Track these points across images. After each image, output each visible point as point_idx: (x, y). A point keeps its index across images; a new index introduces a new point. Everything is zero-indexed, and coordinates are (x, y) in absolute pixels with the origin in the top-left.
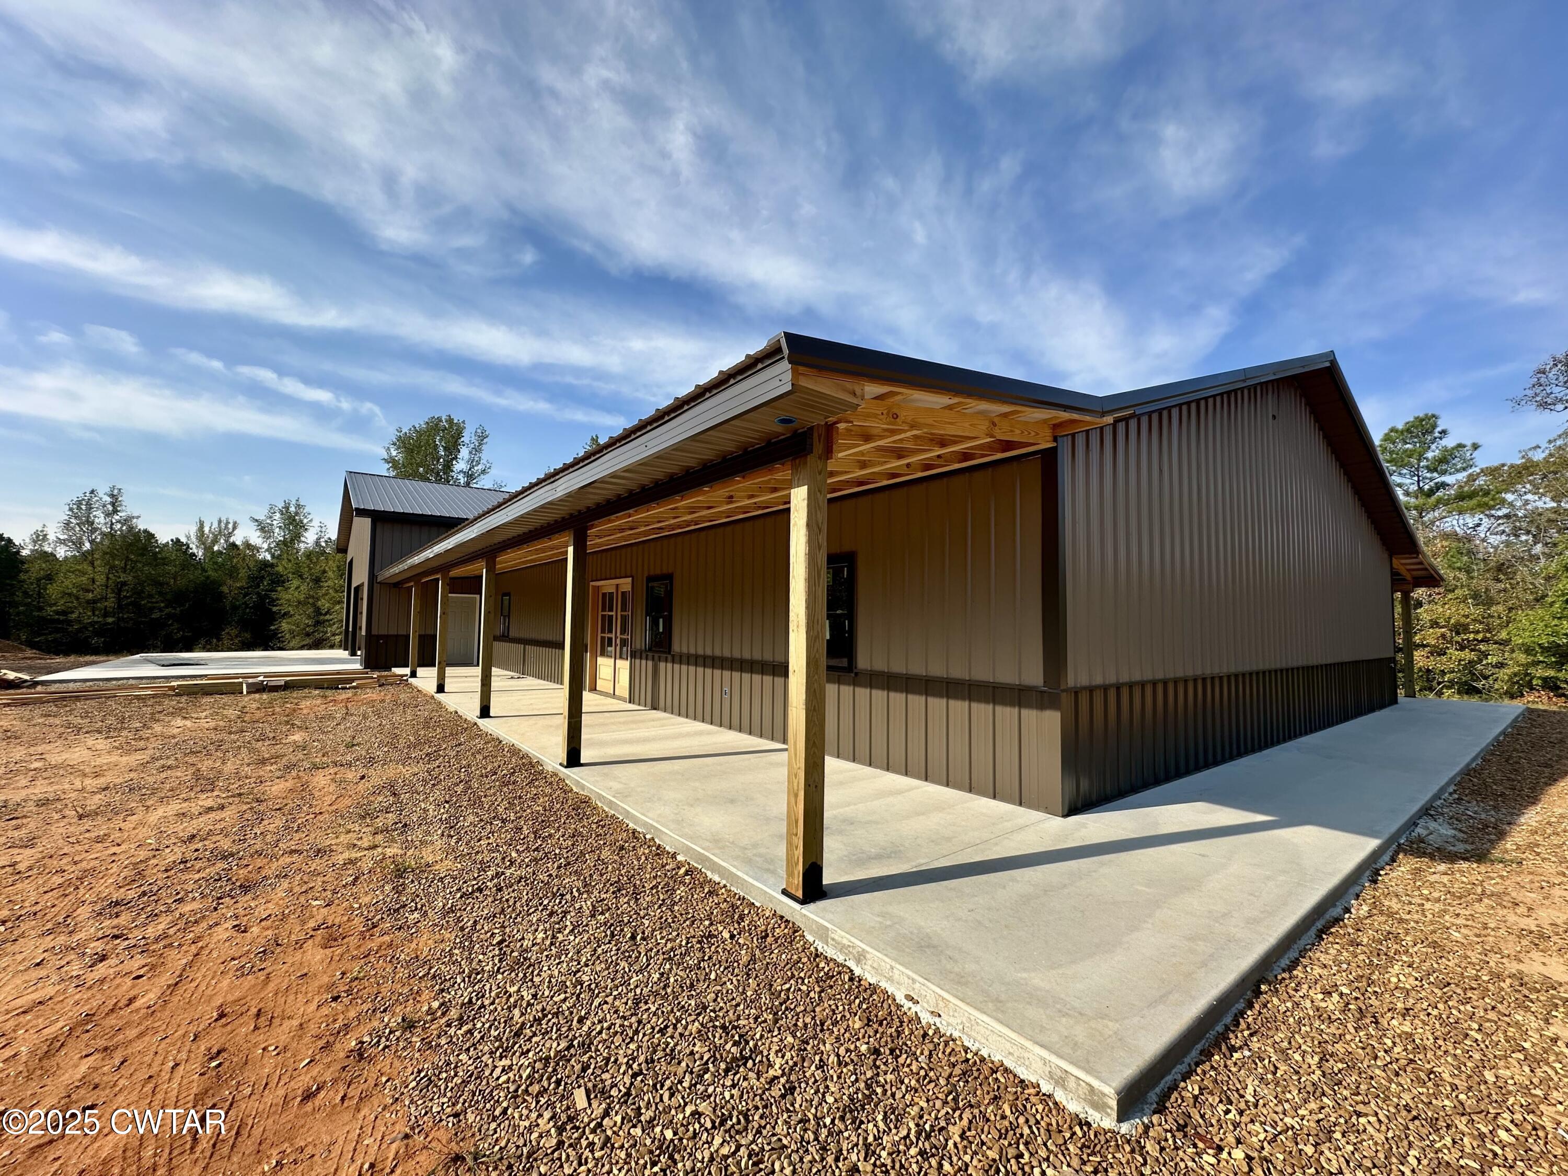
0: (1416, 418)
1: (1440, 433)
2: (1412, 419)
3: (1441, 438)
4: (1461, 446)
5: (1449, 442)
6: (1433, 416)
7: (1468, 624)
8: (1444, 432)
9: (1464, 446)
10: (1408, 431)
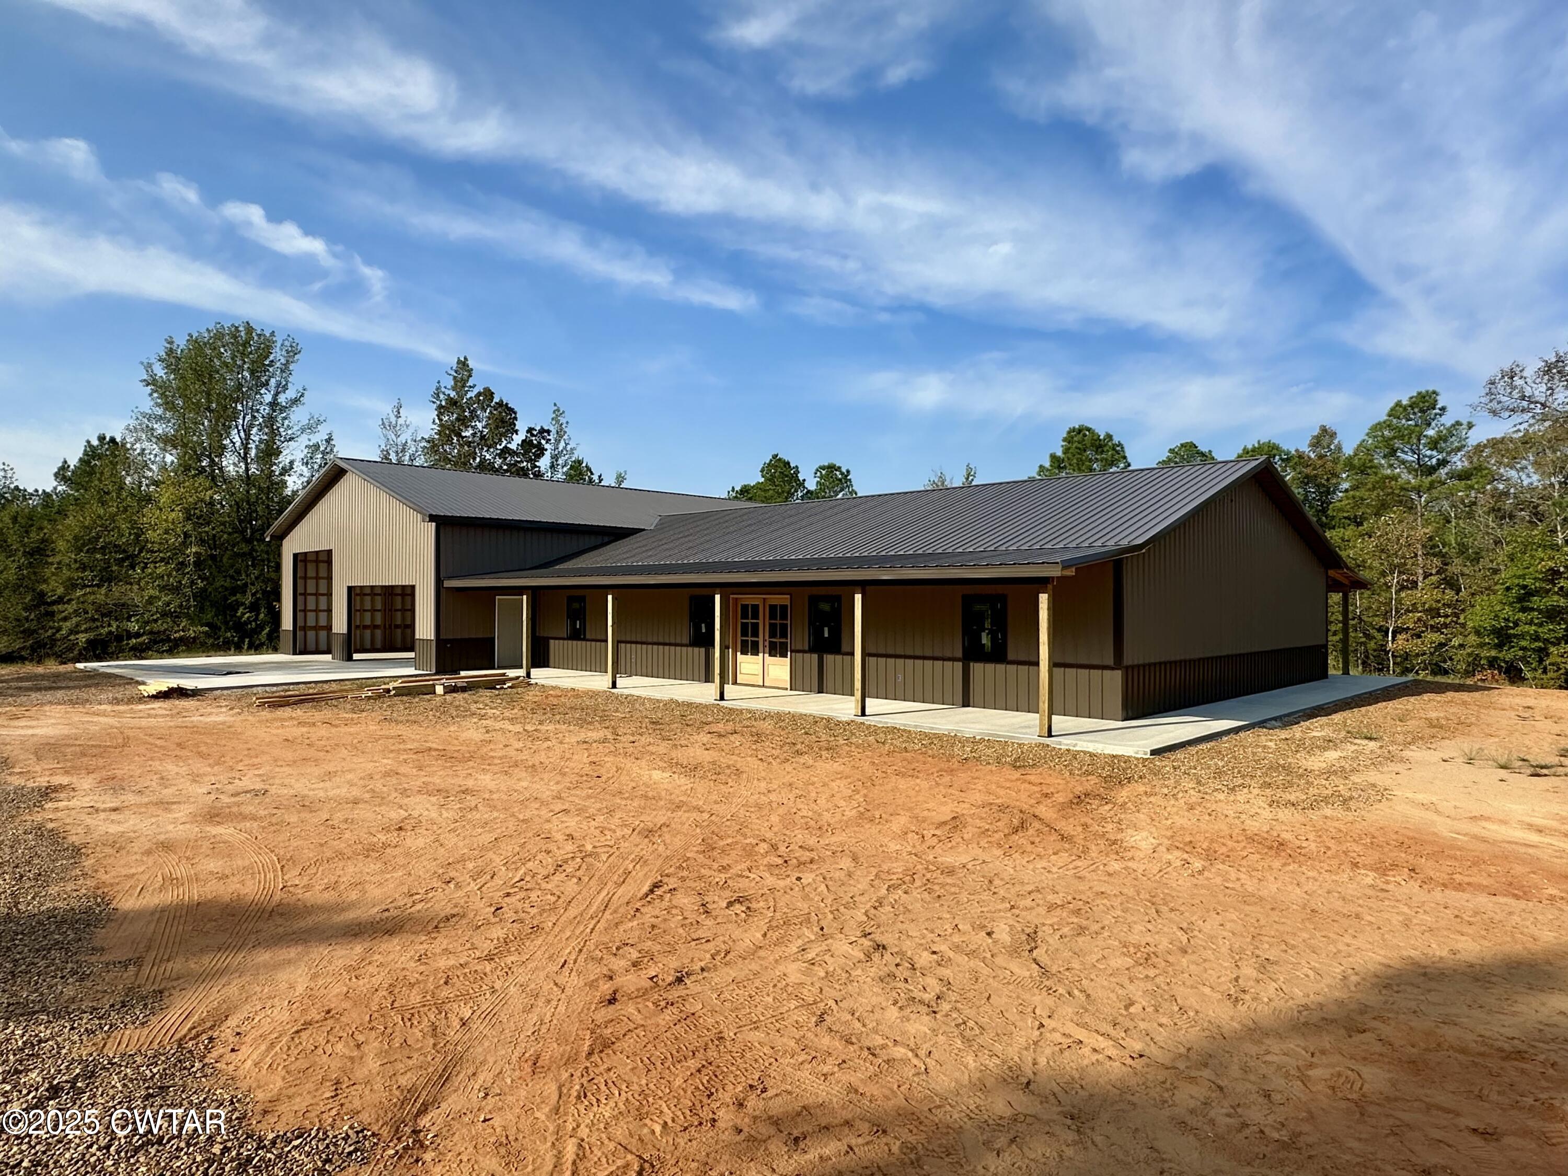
0: (1419, 393)
1: (1440, 409)
2: (1415, 394)
3: (1441, 415)
4: (1458, 423)
5: (1447, 420)
6: (1434, 392)
7: (1439, 609)
8: (1443, 409)
9: (1461, 425)
10: (1412, 406)
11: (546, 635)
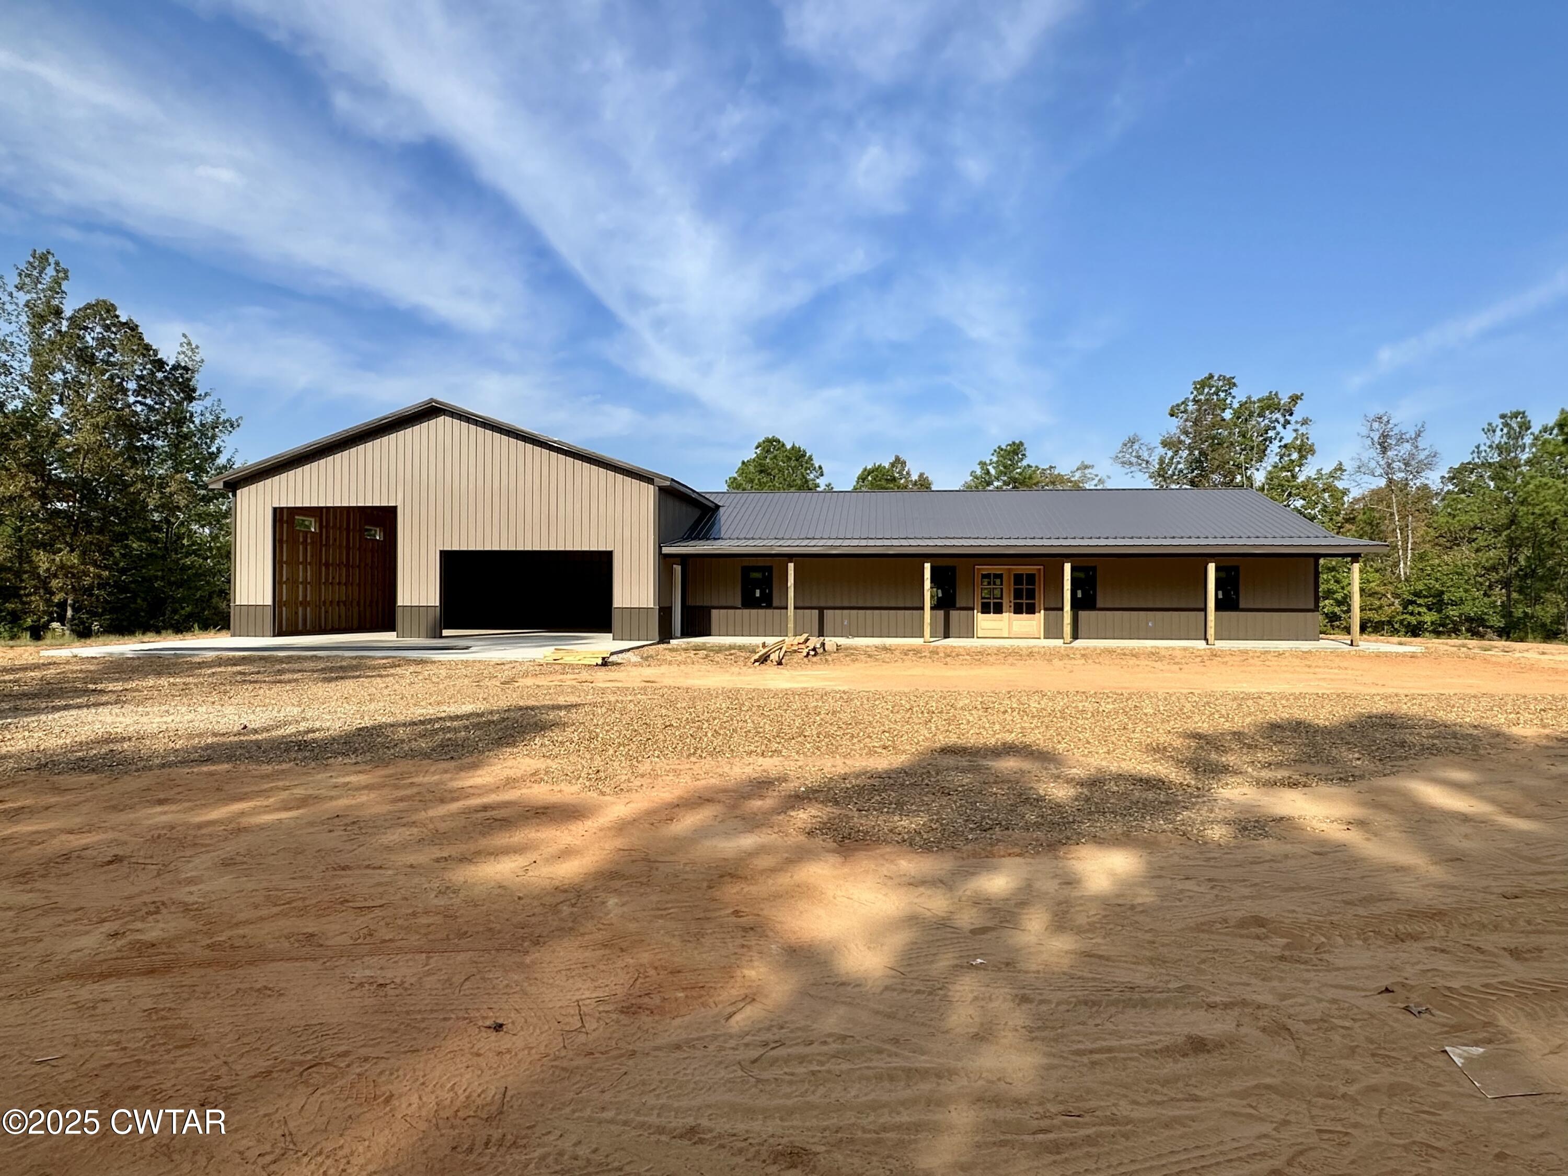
11: (705, 604)
